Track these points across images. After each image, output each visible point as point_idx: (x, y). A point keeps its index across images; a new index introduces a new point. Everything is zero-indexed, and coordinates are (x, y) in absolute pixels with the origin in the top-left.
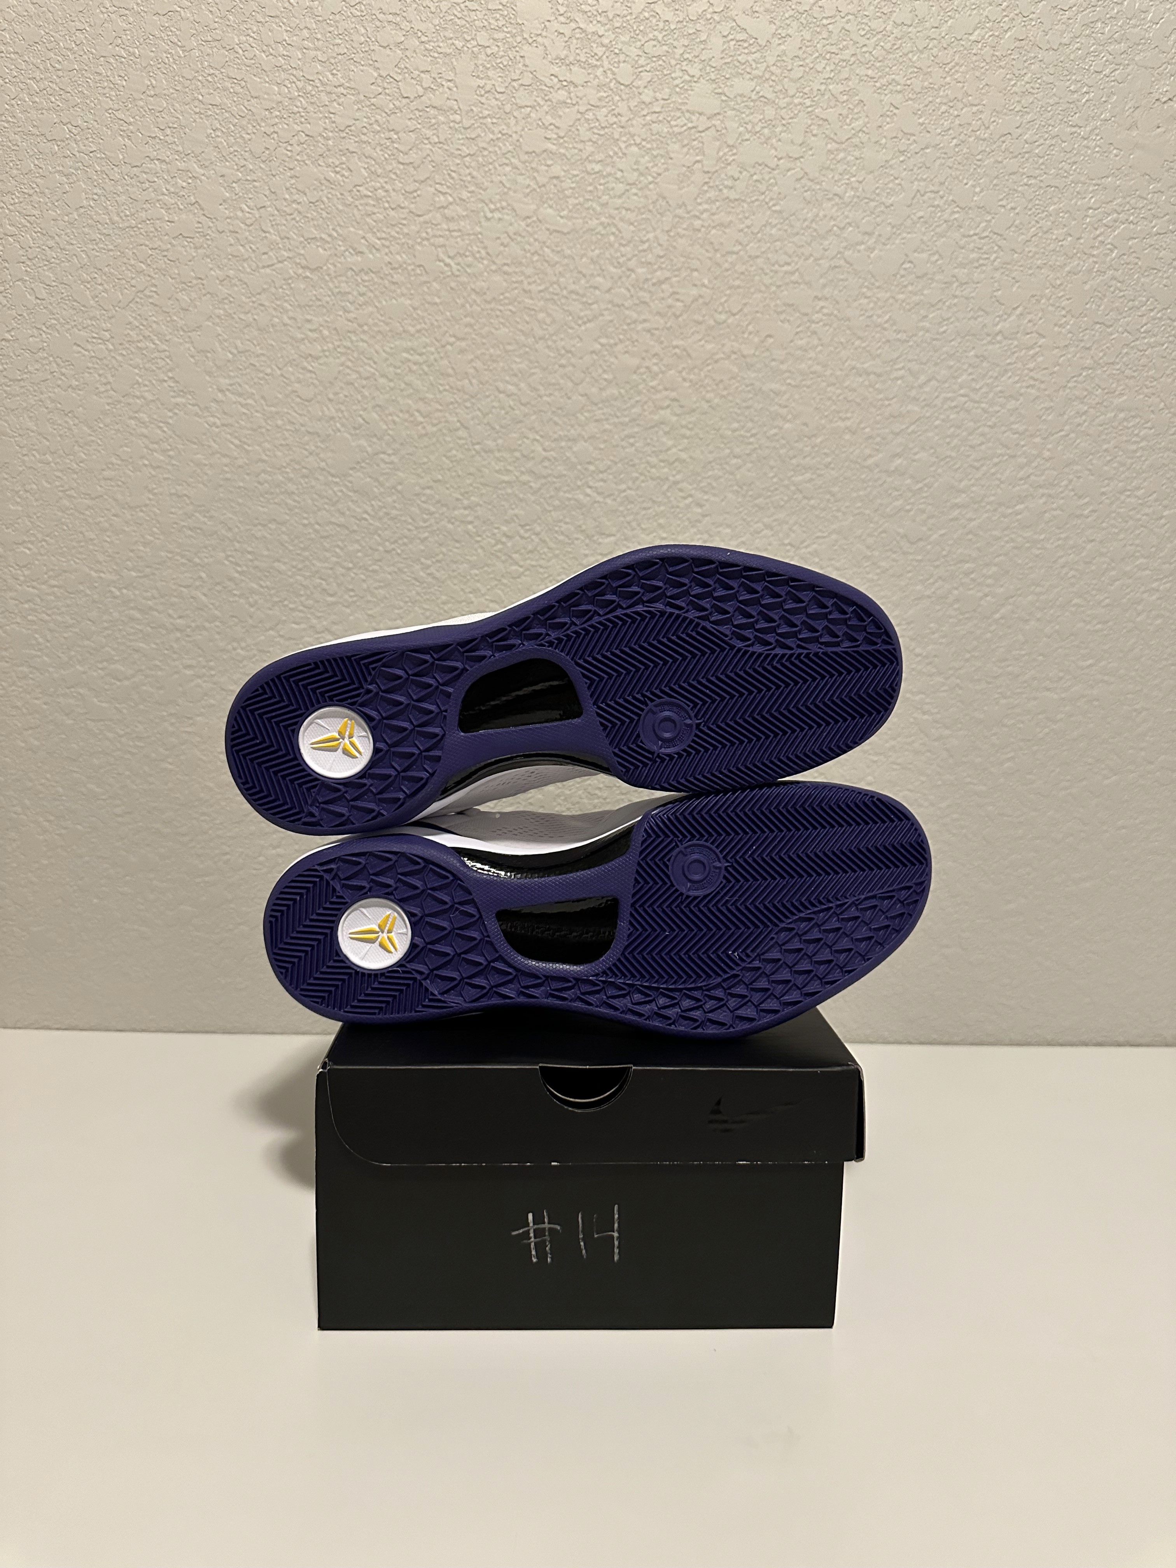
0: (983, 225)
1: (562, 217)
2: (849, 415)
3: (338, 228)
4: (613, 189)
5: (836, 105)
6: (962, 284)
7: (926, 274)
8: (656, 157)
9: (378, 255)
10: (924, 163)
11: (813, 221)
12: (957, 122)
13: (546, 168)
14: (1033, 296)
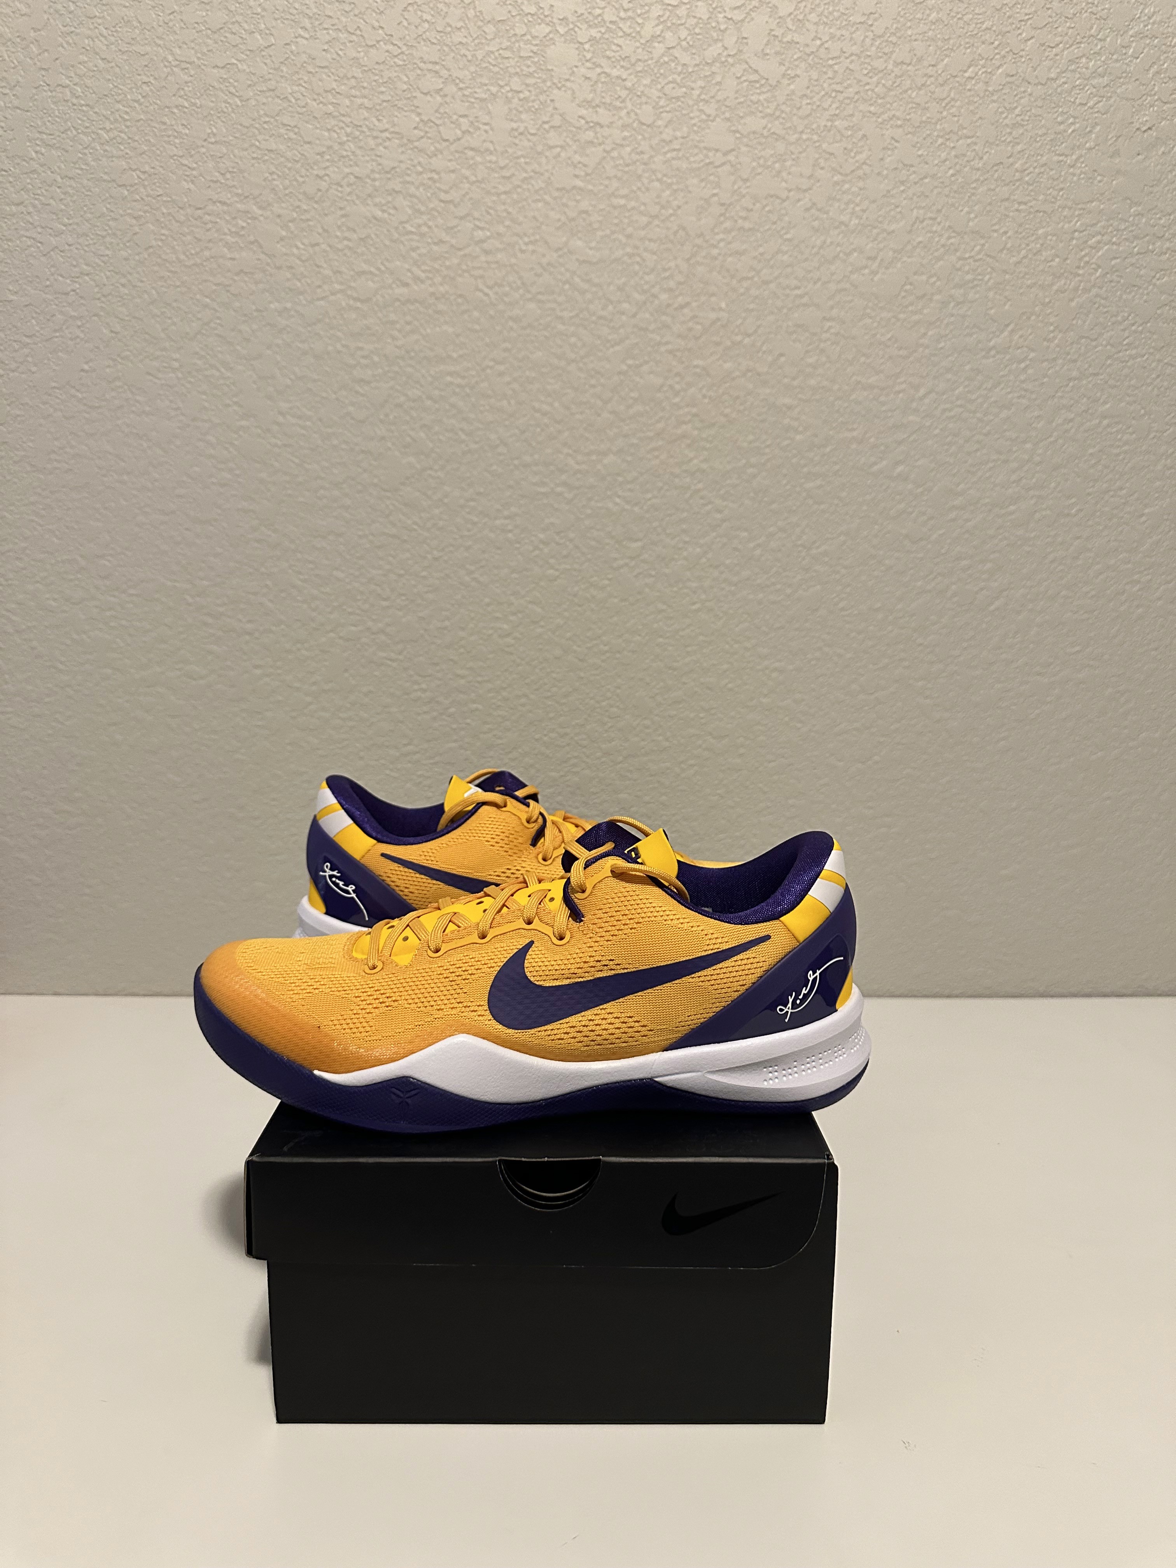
0: (978, 248)
1: (591, 249)
2: (855, 426)
3: (386, 264)
4: (637, 221)
5: (841, 140)
6: (958, 303)
7: (924, 295)
8: (676, 191)
9: (423, 286)
10: (923, 193)
11: (821, 247)
12: (953, 153)
13: (574, 203)
14: (1023, 314)
